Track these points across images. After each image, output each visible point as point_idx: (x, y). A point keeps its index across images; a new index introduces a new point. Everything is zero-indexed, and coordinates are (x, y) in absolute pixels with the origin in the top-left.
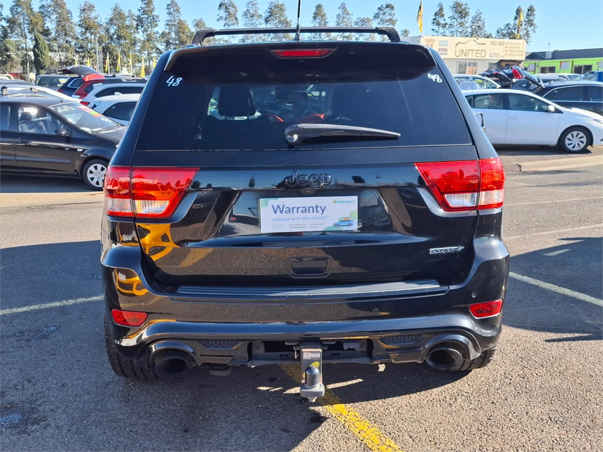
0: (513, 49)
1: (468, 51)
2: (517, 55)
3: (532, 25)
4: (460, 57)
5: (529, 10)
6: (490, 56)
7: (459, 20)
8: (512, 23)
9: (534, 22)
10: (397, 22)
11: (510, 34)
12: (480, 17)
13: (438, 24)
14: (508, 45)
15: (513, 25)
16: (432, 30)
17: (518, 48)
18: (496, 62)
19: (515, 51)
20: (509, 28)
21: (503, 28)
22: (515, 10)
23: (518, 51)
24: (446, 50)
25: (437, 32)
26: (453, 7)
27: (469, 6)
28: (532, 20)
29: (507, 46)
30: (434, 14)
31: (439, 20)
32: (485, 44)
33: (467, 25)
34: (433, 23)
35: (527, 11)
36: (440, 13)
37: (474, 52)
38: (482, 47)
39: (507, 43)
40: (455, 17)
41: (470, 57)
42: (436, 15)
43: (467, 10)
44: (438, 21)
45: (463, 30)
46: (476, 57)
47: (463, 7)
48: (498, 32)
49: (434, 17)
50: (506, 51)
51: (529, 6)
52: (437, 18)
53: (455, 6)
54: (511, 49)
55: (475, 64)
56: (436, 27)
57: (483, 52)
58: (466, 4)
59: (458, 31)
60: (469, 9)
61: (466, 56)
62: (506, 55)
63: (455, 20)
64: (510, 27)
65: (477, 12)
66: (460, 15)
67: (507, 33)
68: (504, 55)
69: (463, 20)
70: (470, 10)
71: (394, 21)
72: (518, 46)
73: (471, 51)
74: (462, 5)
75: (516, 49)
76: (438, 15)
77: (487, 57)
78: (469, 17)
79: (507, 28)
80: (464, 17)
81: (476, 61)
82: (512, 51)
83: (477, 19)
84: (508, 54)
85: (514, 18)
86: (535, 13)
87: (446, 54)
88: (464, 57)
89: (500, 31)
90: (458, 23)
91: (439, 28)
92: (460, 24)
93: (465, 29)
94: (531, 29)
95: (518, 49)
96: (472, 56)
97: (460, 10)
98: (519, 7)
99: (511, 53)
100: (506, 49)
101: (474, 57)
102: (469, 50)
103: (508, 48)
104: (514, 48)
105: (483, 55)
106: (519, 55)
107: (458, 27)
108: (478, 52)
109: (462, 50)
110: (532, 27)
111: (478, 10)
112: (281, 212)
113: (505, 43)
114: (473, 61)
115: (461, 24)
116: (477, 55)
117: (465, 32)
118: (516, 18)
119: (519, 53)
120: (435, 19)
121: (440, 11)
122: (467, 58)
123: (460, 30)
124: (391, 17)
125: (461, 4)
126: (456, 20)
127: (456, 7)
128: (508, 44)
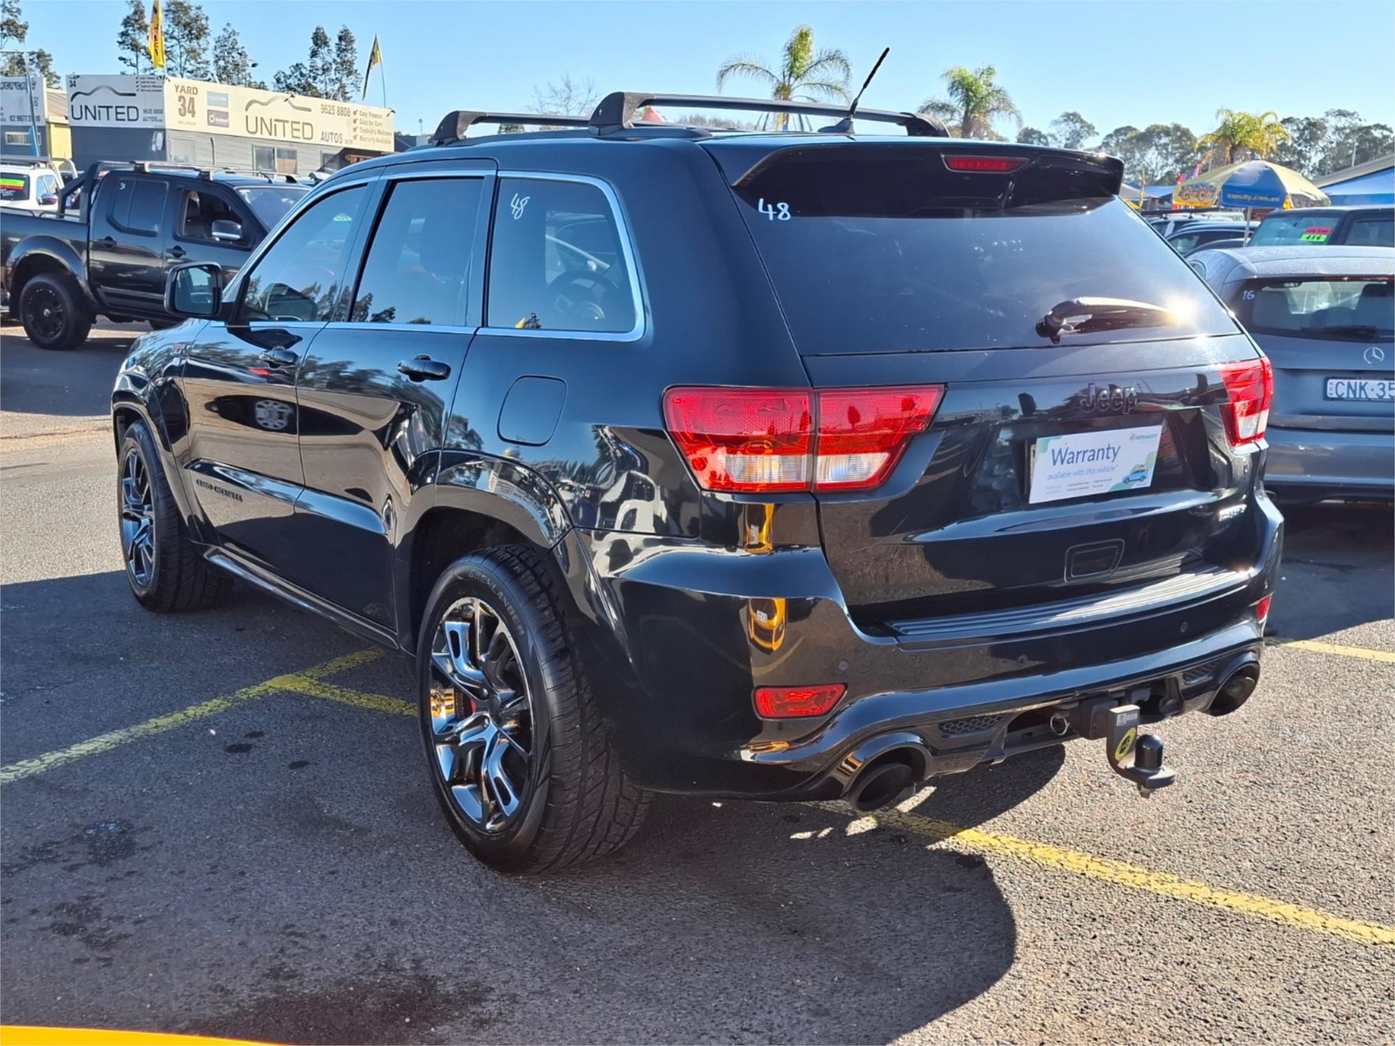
0: (368, 127)
1: (274, 123)
2: (378, 141)
3: (350, 73)
4: (258, 135)
5: (340, 38)
6: (322, 139)
7: (187, 44)
8: (307, 64)
9: (355, 67)
10: (27, 31)
11: (304, 88)
12: (235, 42)
13: (135, 47)
14: (358, 116)
15: (309, 68)
16: (121, 59)
17: (380, 124)
18: (337, 152)
19: (372, 132)
20: (302, 74)
21: (288, 73)
22: (311, 36)
23: (379, 132)
24: (225, 115)
25: (132, 65)
26: (167, 11)
27: (205, 11)
28: (351, 63)
29: (355, 117)
30: (121, 21)
31: (137, 37)
32: (309, 110)
33: (204, 57)
34: (120, 43)
35: (337, 41)
36: (136, 21)
37: (288, 126)
38: (302, 116)
39: (355, 113)
40: (175, 34)
41: (280, 137)
42: (126, 23)
43: (203, 22)
44: (134, 40)
45: (198, 69)
46: (293, 137)
47: (192, 13)
48: (278, 81)
49: (122, 29)
50: (355, 130)
51: (342, 29)
52: (130, 32)
53: (173, 8)
54: (364, 127)
55: (292, 155)
56: (129, 54)
57: (307, 128)
58: (199, 8)
59: (185, 69)
60: (207, 19)
61: (270, 134)
62: (355, 137)
63: (175, 42)
64: (304, 71)
65: (225, 30)
66: (187, 32)
67: (299, 85)
68: (352, 138)
69: (194, 43)
70: (209, 22)
71: (21, 26)
72: (379, 121)
73: (281, 124)
74: (189, 7)
75: (373, 127)
76: (133, 26)
77: (317, 140)
78: (209, 38)
79: (297, 74)
80: (198, 38)
81: (294, 148)
82: (366, 131)
83: (227, 45)
84: (358, 138)
85: (309, 52)
86: (354, 46)
87: (227, 126)
88: (266, 135)
89: (282, 79)
90: (182, 50)
91: (137, 56)
92: (188, 52)
93: (201, 65)
94: (350, 82)
95: (379, 128)
96: (283, 135)
97: (185, 19)
98: (317, 29)
99: (365, 135)
100: (355, 126)
101: (289, 138)
102: (276, 120)
103: (358, 124)
104: (371, 124)
105: (308, 135)
106: (382, 141)
107: (183, 59)
108: (295, 126)
109: (262, 119)
110: (352, 77)
111: (228, 24)
112: (1062, 462)
113: (352, 113)
114: (287, 147)
115: (192, 53)
116: (296, 133)
117: (202, 72)
118: (314, 54)
119: (381, 137)
120: (123, 34)
121: (137, 17)
122: (273, 137)
123: (190, 68)
124: (11, 18)
125: (185, 5)
126: (178, 40)
127: (174, 12)
128: (358, 113)
